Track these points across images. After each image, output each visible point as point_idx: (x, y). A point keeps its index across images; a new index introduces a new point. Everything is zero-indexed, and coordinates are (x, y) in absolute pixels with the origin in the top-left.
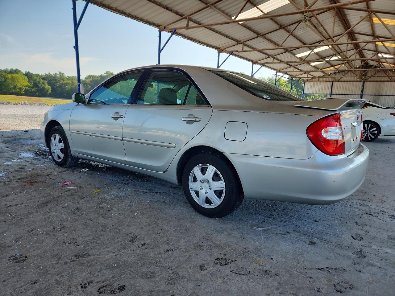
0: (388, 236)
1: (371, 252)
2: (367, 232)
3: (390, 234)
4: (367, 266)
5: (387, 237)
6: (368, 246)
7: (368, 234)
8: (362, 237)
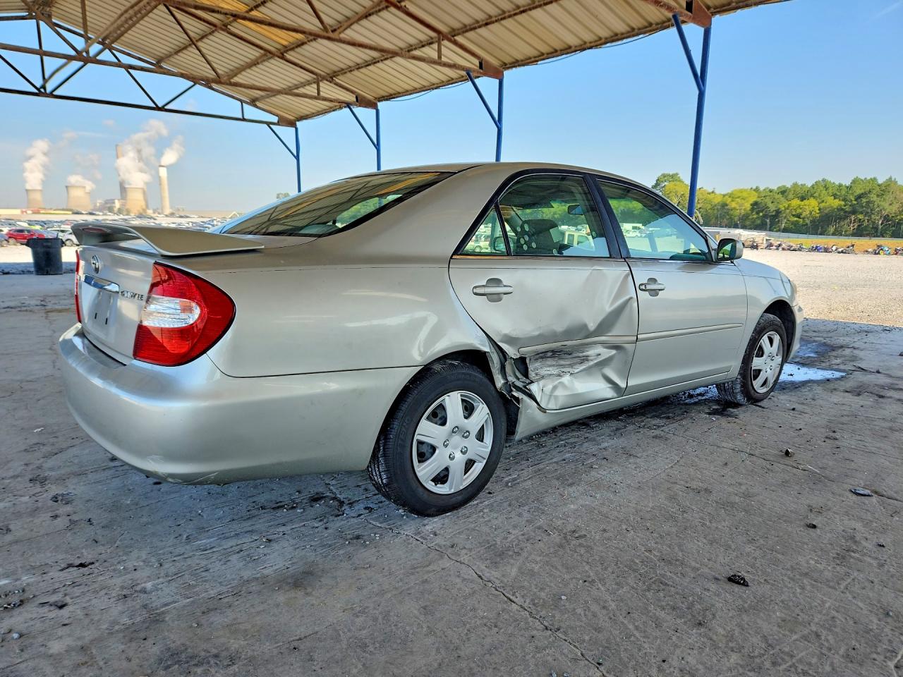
0: (9, 530)
1: (26, 490)
2: (56, 517)
3: (9, 538)
4: (21, 473)
5: (11, 527)
6: (37, 495)
7: (50, 514)
8: (56, 504)
